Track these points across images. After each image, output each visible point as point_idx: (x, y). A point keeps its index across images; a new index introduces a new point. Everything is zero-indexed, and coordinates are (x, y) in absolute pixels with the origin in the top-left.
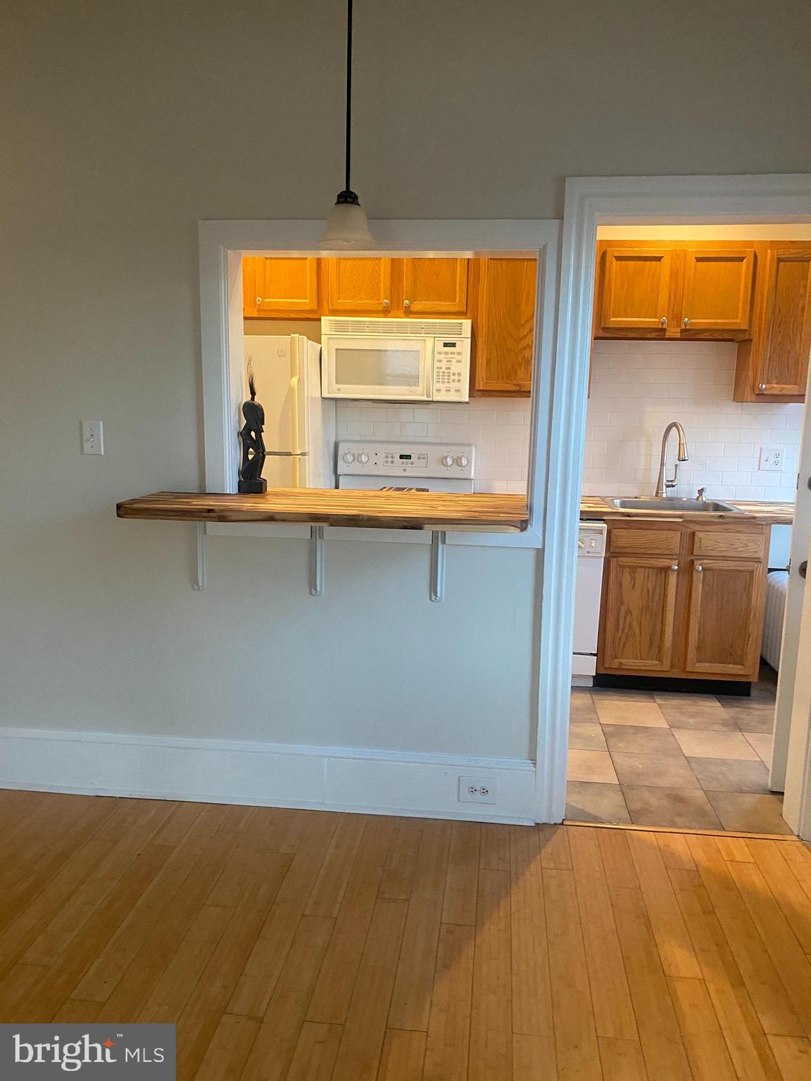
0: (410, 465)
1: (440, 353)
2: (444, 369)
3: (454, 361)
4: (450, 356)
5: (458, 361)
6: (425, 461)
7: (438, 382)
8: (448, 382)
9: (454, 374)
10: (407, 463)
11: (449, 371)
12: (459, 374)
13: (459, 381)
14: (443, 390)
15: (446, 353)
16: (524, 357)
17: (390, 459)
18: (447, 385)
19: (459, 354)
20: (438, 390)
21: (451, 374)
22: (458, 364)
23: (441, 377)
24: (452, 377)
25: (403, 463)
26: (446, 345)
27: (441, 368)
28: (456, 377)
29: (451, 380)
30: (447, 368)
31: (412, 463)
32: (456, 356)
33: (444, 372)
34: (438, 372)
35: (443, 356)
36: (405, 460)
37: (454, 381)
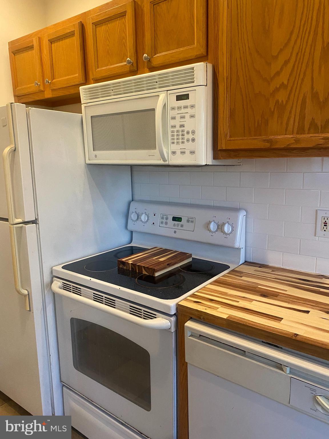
0: (180, 227)
1: (173, 109)
2: (178, 128)
3: (187, 116)
4: (183, 111)
5: (192, 116)
6: (193, 224)
7: (173, 143)
8: (183, 142)
9: (188, 133)
10: (178, 225)
11: (182, 129)
12: (193, 132)
13: (193, 140)
14: (178, 152)
15: (179, 108)
16: (277, 101)
17: (164, 221)
18: (181, 146)
19: (192, 106)
20: (174, 153)
21: (185, 133)
22: (192, 119)
23: (175, 137)
24: (186, 137)
25: (174, 225)
26: (179, 98)
27: (175, 127)
28: (190, 136)
29: (185, 140)
30: (182, 126)
31: (182, 226)
32: (189, 110)
33: (178, 131)
34: (173, 132)
35: (176, 111)
36: (176, 223)
37: (188, 140)
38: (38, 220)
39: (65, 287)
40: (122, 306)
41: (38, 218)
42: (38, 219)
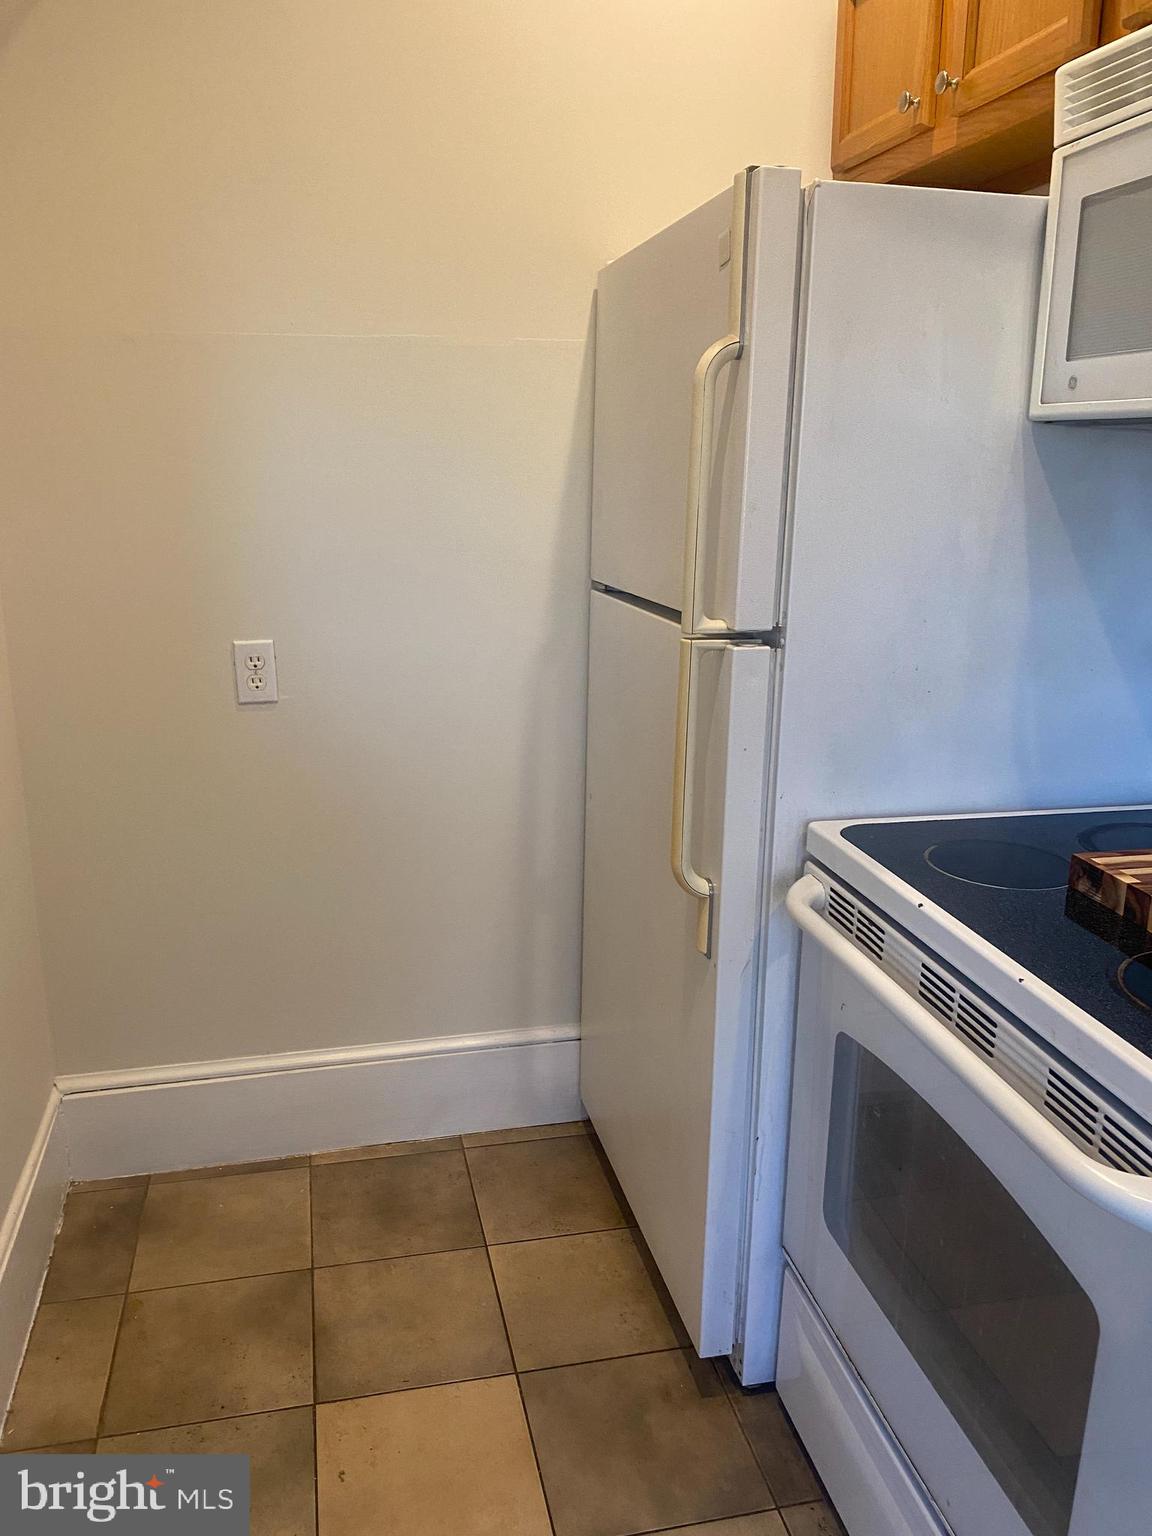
38: (785, 634)
39: (836, 912)
40: (1019, 1061)
41: (786, 624)
42: (786, 628)
